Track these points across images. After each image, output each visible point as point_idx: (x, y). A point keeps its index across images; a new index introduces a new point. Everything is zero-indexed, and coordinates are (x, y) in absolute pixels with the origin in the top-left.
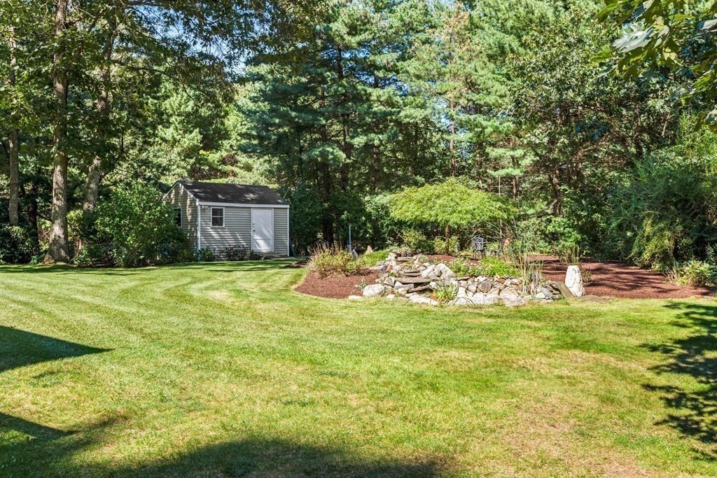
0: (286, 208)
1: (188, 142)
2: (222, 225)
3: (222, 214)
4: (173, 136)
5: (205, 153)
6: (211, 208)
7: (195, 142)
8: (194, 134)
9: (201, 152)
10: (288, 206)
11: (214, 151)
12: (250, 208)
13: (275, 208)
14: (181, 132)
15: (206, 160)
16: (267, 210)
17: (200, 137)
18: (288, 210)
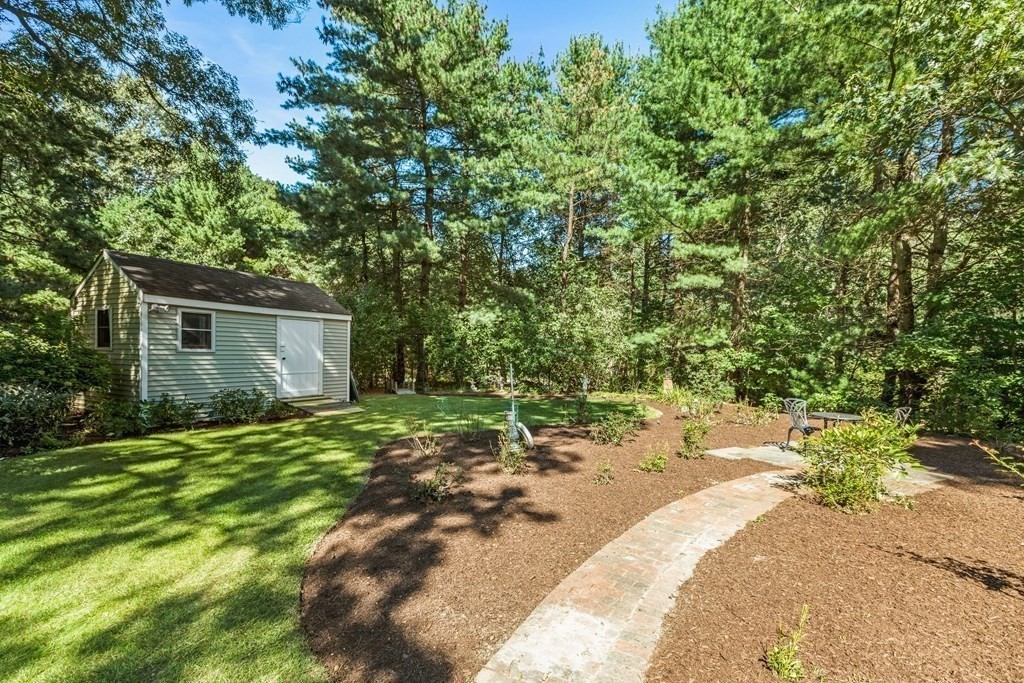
0: (346, 321)
1: (226, 244)
2: (210, 348)
3: (208, 325)
4: (206, 235)
5: (250, 260)
6: (180, 311)
7: (236, 245)
8: (234, 235)
9: (246, 259)
10: (349, 318)
11: (262, 259)
12: (275, 316)
13: (325, 320)
14: (219, 233)
15: (252, 268)
16: (310, 323)
17: (241, 239)
18: (349, 323)
